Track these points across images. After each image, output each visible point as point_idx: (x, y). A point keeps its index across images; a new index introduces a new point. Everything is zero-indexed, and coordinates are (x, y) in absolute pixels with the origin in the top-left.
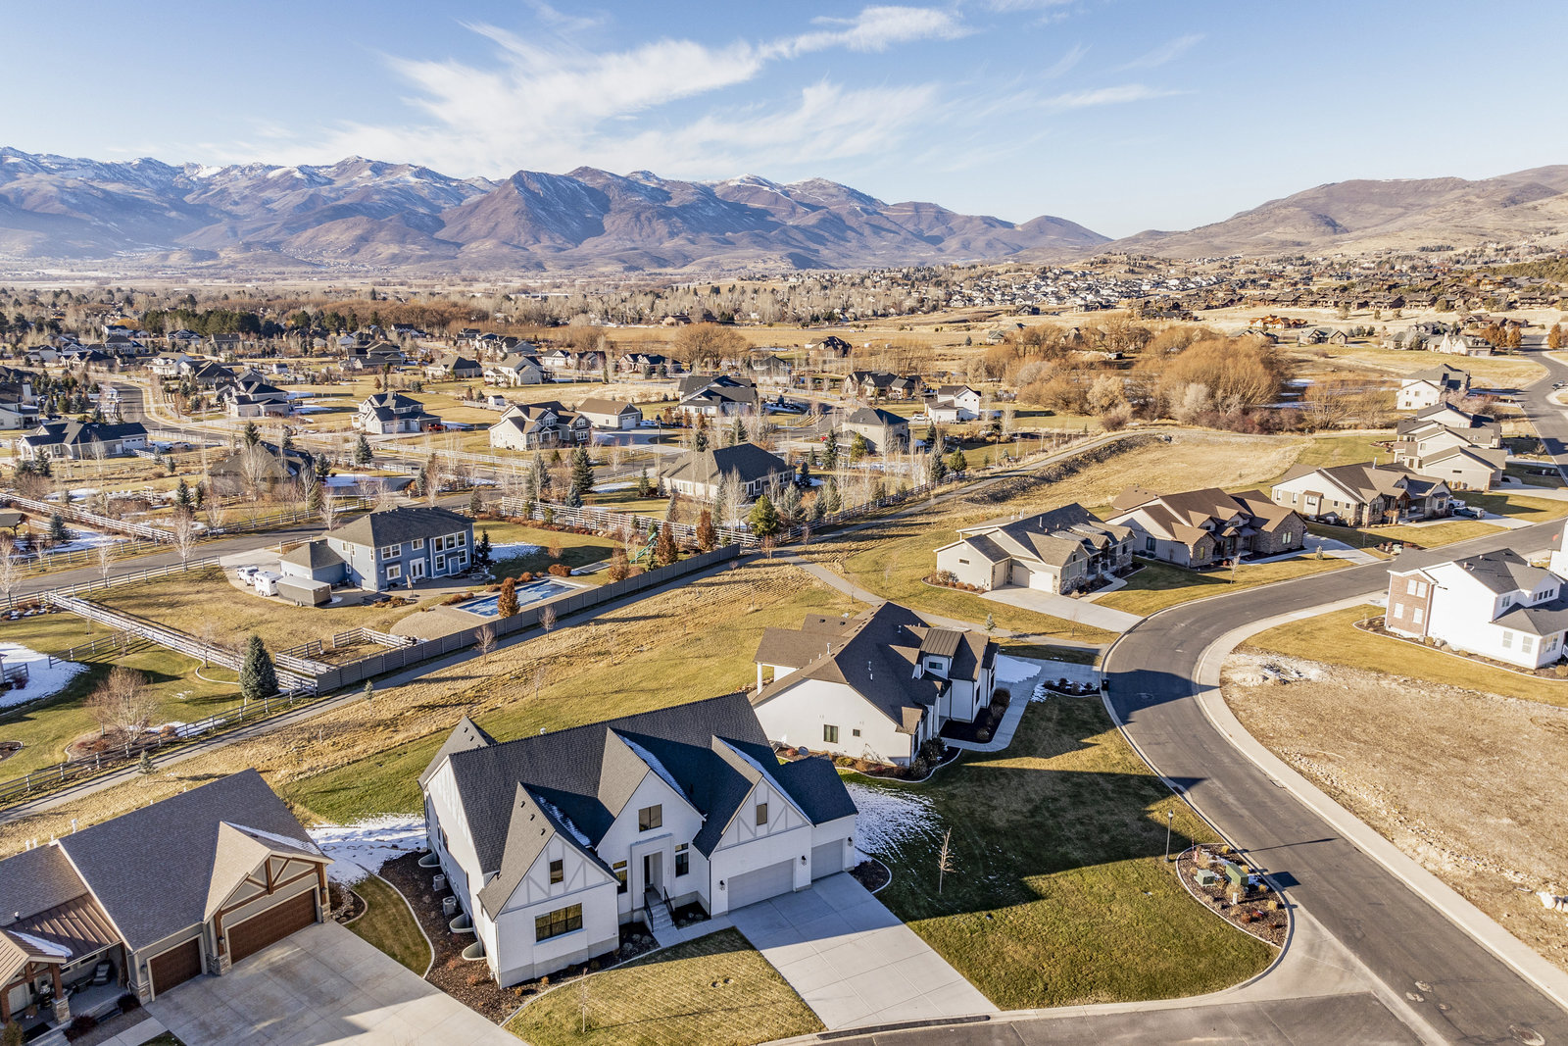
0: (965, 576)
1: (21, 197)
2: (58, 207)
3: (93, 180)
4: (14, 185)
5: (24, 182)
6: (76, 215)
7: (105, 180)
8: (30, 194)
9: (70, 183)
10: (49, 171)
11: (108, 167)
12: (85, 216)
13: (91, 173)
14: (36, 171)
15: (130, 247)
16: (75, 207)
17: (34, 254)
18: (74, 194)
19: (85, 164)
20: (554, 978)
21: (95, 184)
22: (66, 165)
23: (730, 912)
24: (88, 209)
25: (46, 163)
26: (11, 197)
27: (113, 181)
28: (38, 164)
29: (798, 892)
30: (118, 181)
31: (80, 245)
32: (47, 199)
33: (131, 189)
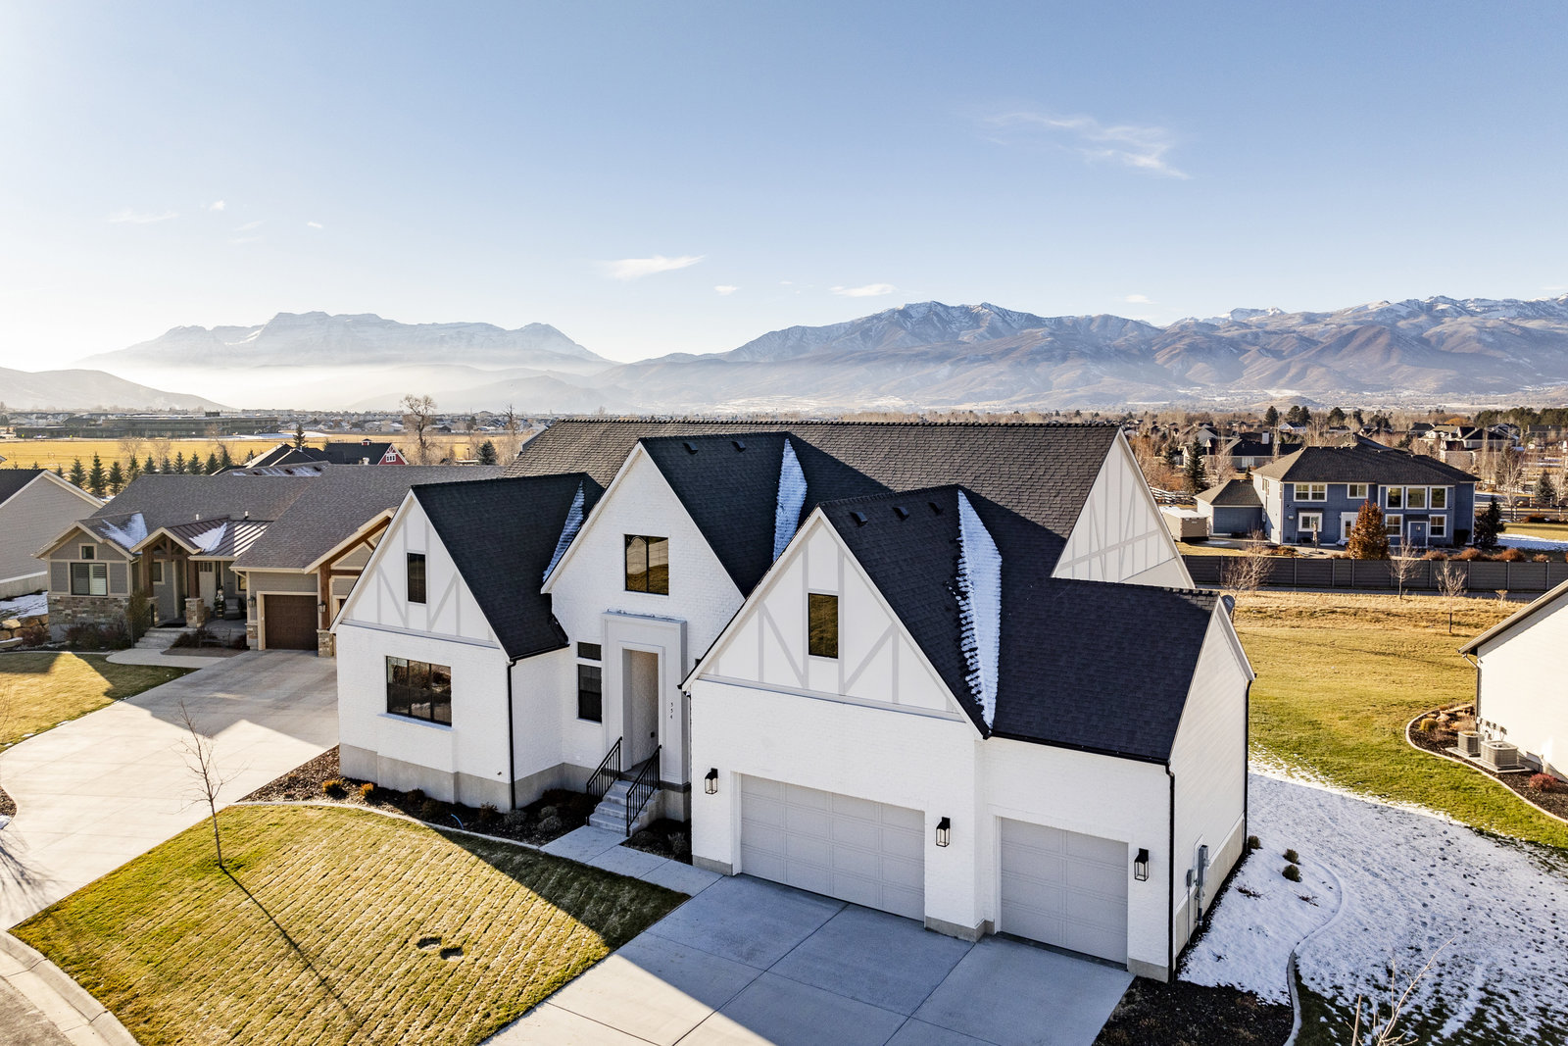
1: (1442, 339)
2: (1475, 346)
3: (1514, 318)
4: (1438, 329)
5: (1448, 326)
6: (1491, 353)
7: (1527, 317)
8: (1451, 336)
9: (1490, 324)
10: (1472, 314)
11: (1531, 305)
12: (1498, 354)
13: (1513, 312)
14: (1460, 314)
15: (1539, 382)
16: (1490, 346)
17: (1442, 390)
18: (1492, 334)
19: (1511, 304)
21: (1515, 322)
22: (1490, 307)
24: (1502, 347)
25: (1471, 306)
26: (1433, 340)
27: (1535, 318)
28: (1463, 308)
30: (1540, 317)
31: (1488, 380)
32: (1465, 340)
33: (1552, 325)
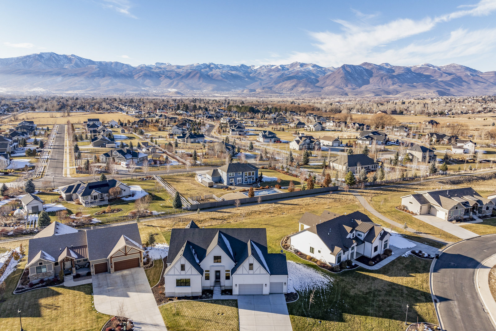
0: (411, 208)
1: (213, 75)
2: (220, 78)
3: (229, 70)
4: (211, 72)
5: (214, 72)
6: (224, 80)
7: (232, 70)
8: (215, 75)
9: (224, 72)
10: (219, 68)
11: (233, 67)
12: (226, 80)
13: (229, 69)
14: (217, 69)
15: (235, 88)
16: (224, 78)
17: (213, 90)
18: (224, 75)
19: (228, 66)
20: (179, 298)
21: (229, 72)
22: (224, 67)
23: (239, 295)
24: (227, 78)
25: (219, 66)
26: (211, 76)
27: (233, 71)
28: (217, 67)
29: (264, 295)
30: (235, 71)
31: (224, 88)
32: (218, 76)
33: (238, 73)
